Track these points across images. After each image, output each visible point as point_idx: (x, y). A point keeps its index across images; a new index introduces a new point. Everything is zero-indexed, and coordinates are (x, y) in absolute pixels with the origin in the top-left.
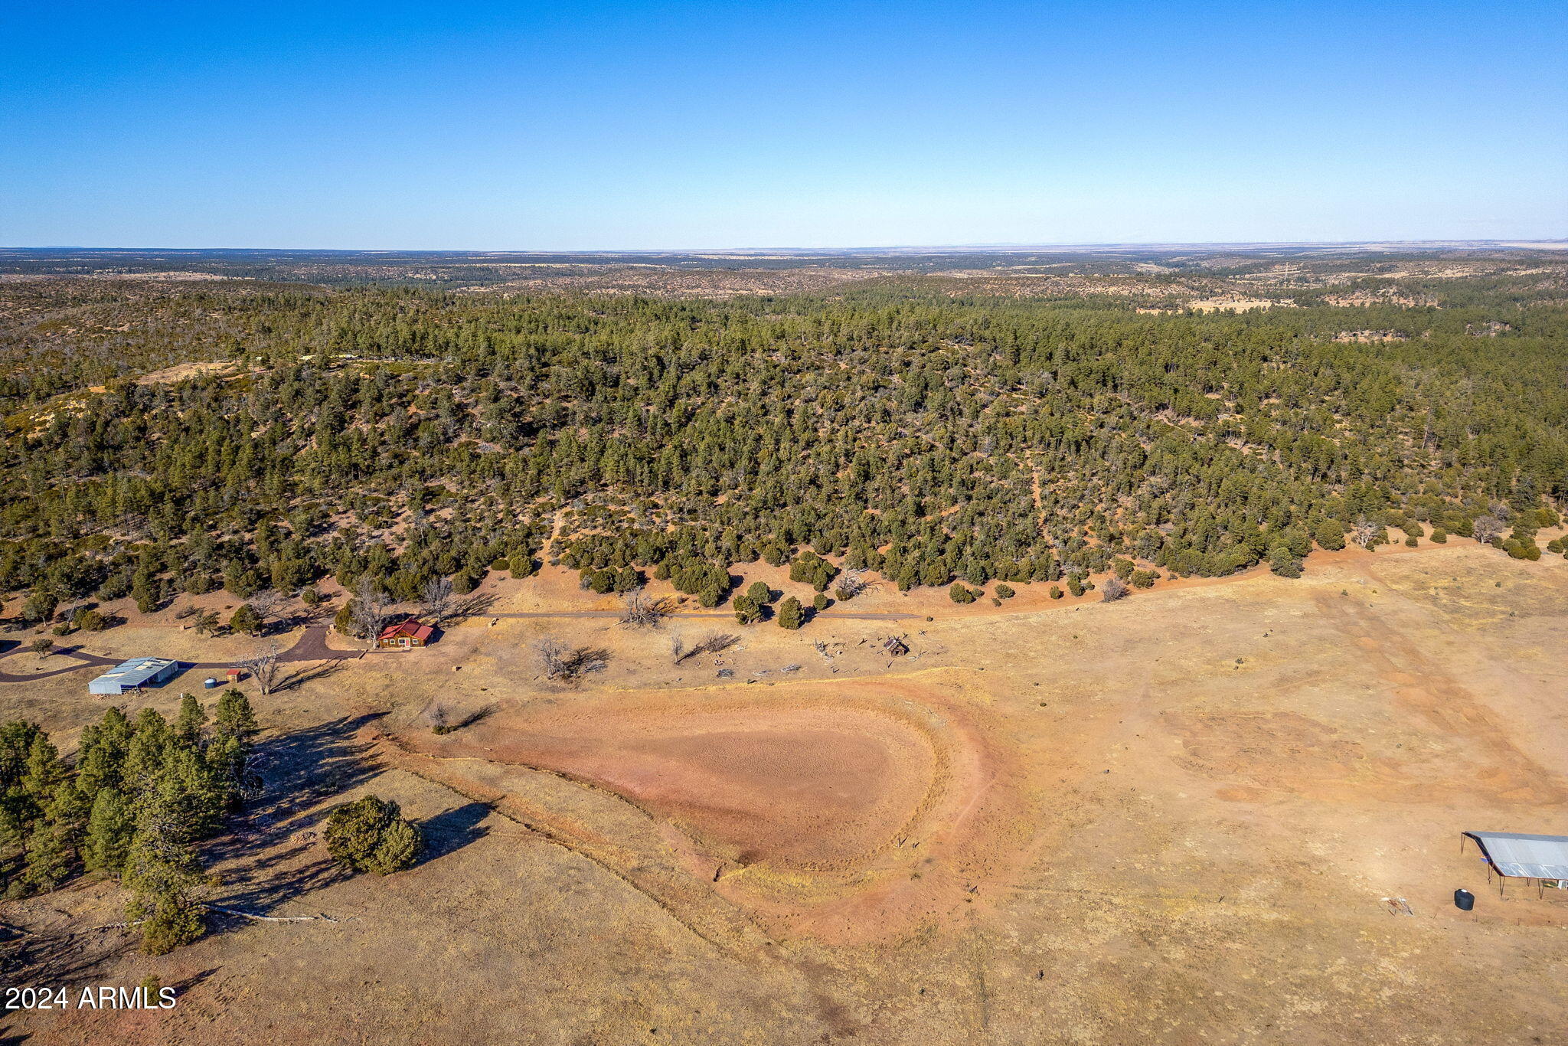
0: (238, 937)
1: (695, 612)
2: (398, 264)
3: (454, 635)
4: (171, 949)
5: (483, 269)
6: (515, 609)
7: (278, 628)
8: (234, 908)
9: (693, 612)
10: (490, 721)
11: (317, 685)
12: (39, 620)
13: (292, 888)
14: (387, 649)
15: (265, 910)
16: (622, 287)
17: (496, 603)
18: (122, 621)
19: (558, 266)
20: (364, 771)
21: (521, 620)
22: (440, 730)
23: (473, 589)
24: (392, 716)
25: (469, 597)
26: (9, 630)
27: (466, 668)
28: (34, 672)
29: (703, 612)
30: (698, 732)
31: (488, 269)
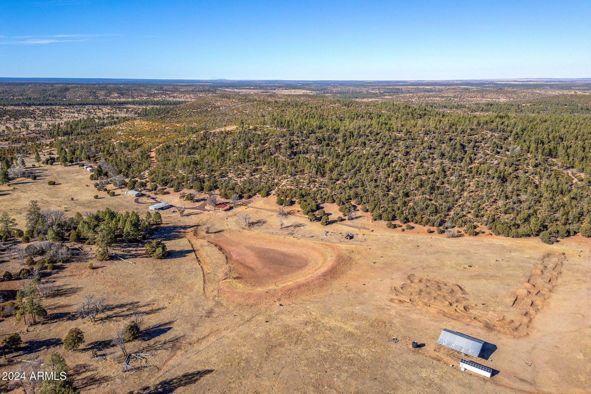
0: (116, 262)
1: (301, 215)
2: (365, 86)
3: (235, 210)
4: (102, 260)
5: (397, 89)
6: (255, 206)
7: (198, 201)
8: (120, 256)
9: (300, 215)
10: (222, 233)
11: (193, 216)
12: (152, 190)
13: (135, 256)
14: (216, 211)
15: (125, 259)
16: (442, 97)
17: (252, 203)
18: (169, 193)
19: (428, 87)
20: (179, 237)
21: (253, 209)
22: (207, 232)
23: (249, 198)
24: (201, 227)
25: (247, 200)
26: (146, 192)
27: (229, 219)
28: (144, 202)
29: (303, 216)
30: (267, 247)
31: (399, 89)
